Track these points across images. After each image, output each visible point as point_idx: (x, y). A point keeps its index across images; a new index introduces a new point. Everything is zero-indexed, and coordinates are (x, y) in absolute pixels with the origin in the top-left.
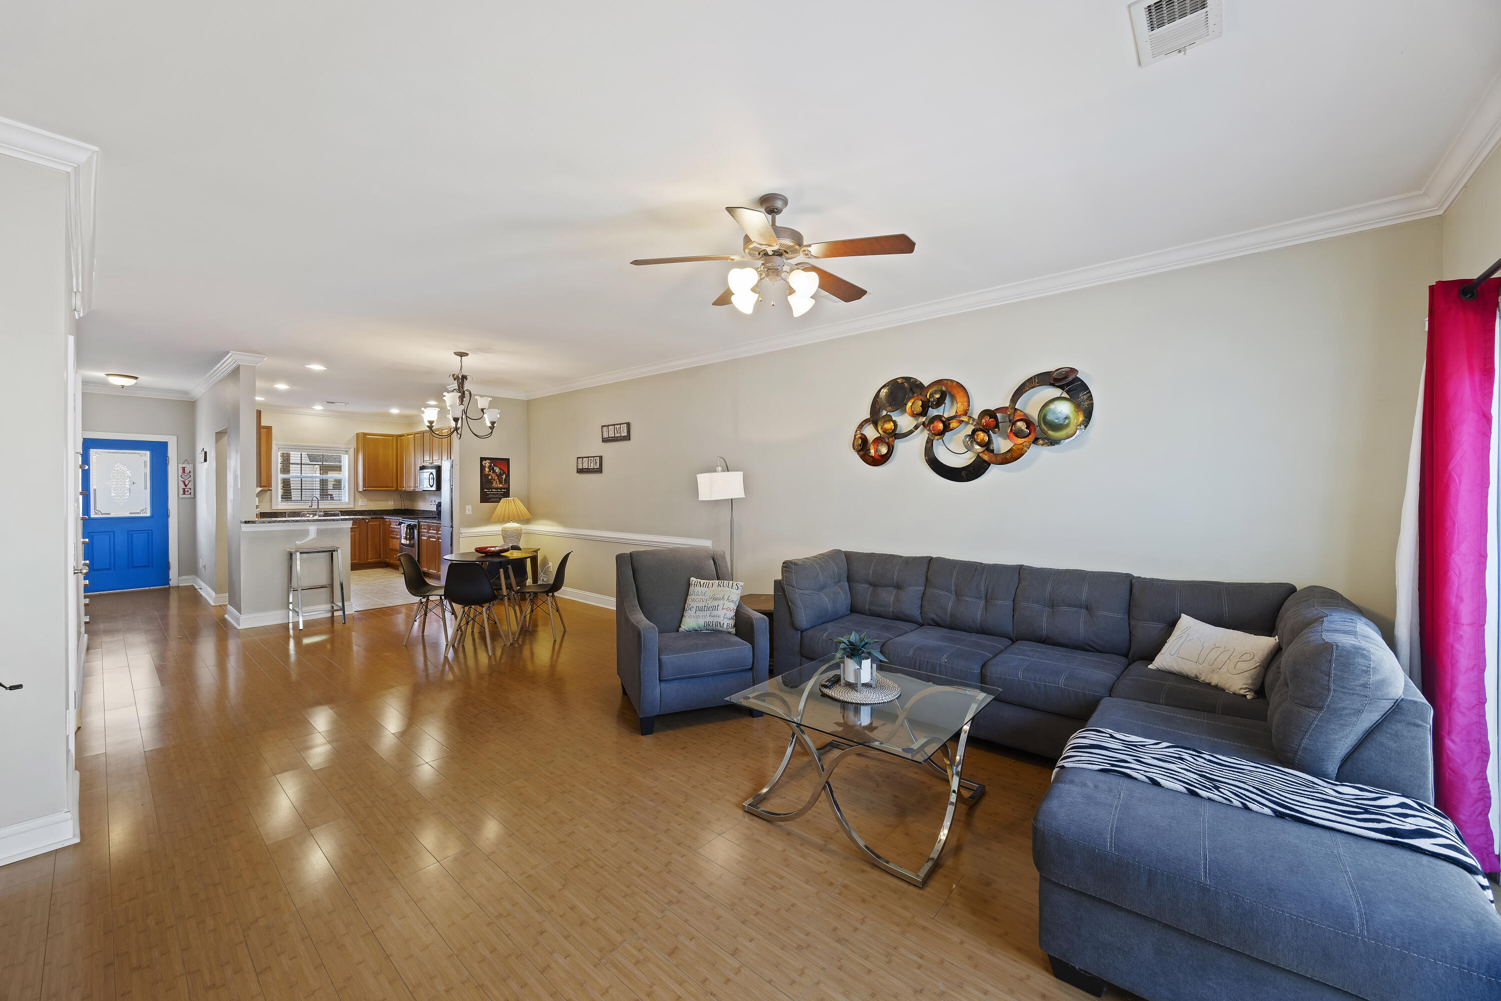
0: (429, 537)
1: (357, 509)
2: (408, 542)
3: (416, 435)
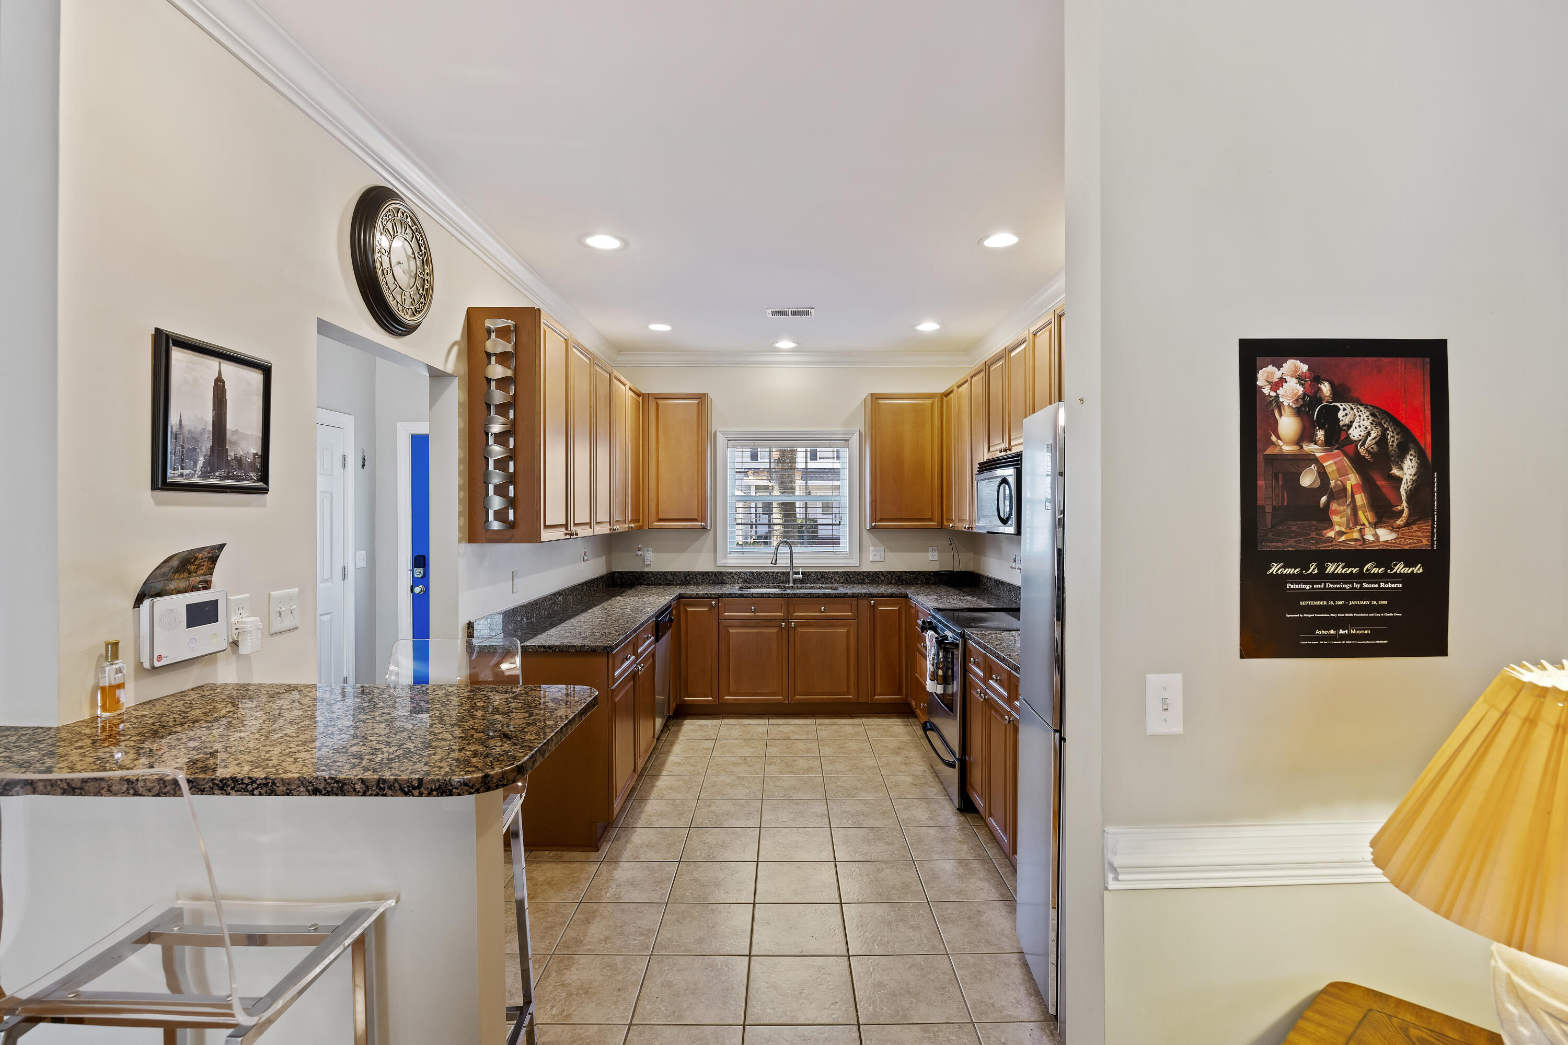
0: (990, 703)
1: (867, 568)
2: (939, 689)
3: (974, 380)
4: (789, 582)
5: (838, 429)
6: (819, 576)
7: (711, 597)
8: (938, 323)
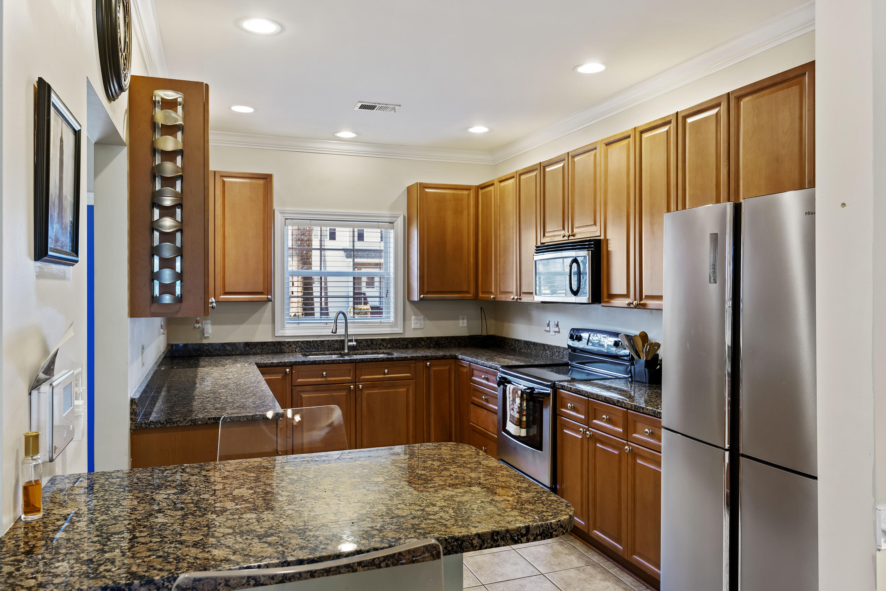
0: (594, 438)
1: (409, 334)
2: (523, 433)
3: (522, 177)
4: (343, 349)
5: (385, 213)
6: (369, 343)
7: (285, 365)
8: (486, 127)
